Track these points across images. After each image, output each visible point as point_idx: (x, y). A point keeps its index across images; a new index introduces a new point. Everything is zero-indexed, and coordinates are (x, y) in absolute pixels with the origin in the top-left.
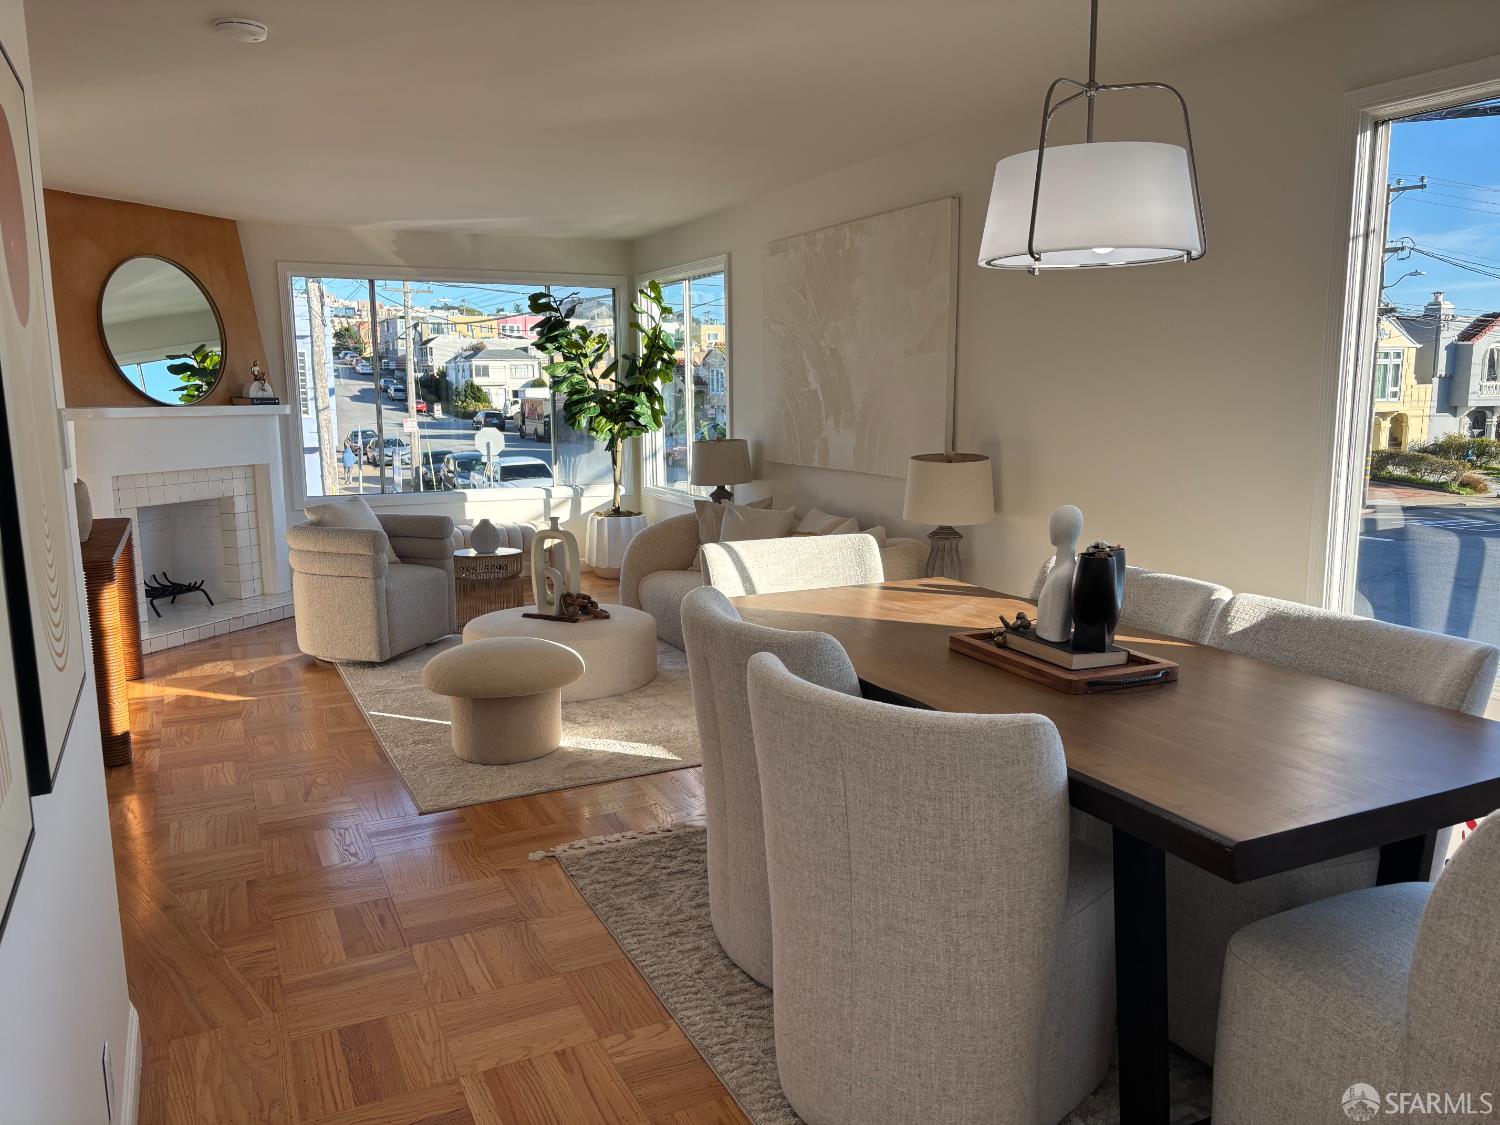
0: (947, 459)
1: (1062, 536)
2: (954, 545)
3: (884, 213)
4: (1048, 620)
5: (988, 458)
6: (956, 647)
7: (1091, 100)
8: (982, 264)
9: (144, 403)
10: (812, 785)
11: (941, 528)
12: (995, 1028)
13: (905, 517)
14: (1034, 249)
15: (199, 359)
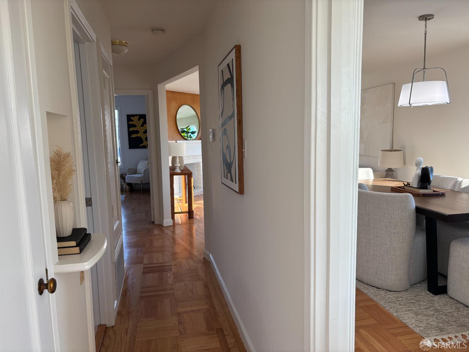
0: (391, 151)
1: (418, 164)
2: (392, 173)
3: (373, 88)
4: (414, 183)
5: (402, 151)
6: (392, 189)
7: (424, 72)
8: (399, 106)
9: (183, 139)
10: (362, 209)
11: (389, 168)
12: (399, 256)
13: (378, 166)
14: (410, 103)
15: (188, 129)
